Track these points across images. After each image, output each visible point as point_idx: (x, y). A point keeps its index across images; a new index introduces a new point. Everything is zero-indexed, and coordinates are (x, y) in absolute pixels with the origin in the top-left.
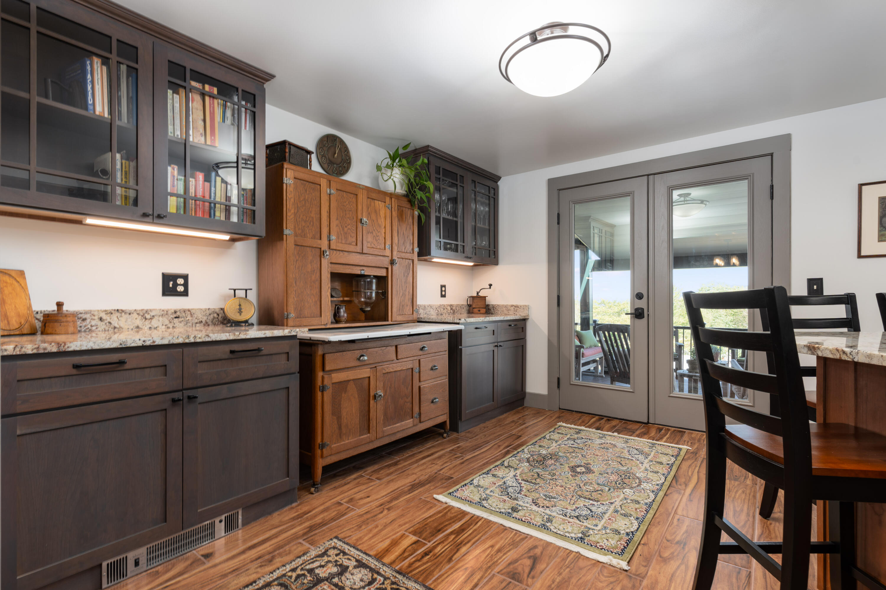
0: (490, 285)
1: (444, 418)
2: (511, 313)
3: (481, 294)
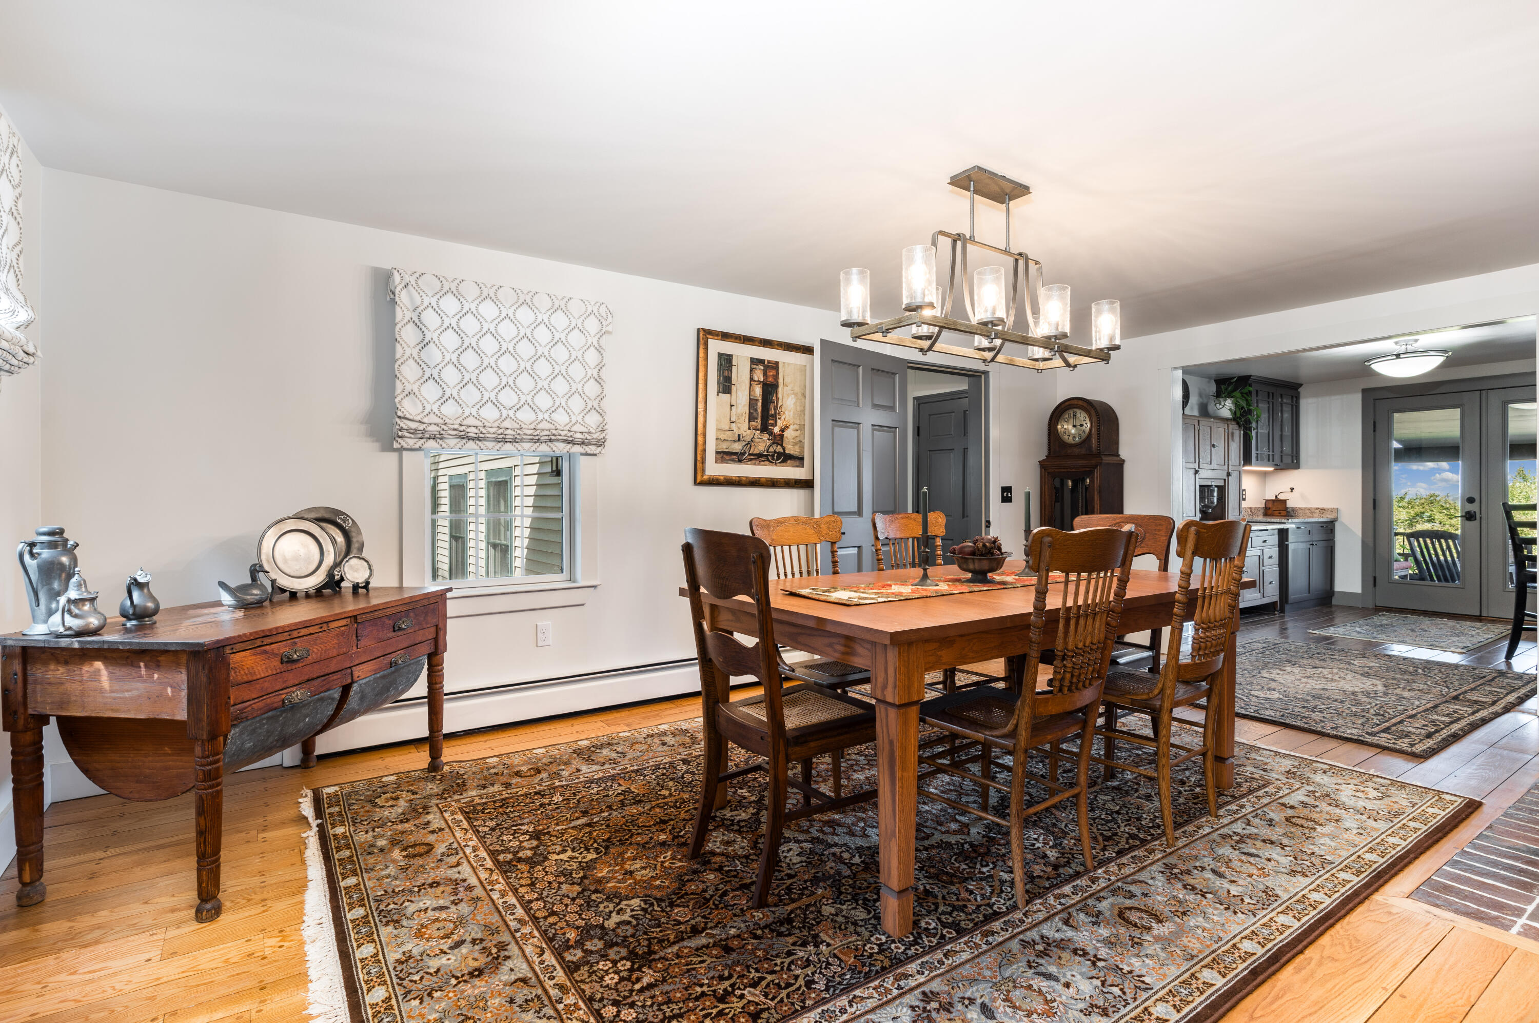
0: (1292, 489)
1: (1276, 598)
2: (1315, 515)
3: (1281, 497)
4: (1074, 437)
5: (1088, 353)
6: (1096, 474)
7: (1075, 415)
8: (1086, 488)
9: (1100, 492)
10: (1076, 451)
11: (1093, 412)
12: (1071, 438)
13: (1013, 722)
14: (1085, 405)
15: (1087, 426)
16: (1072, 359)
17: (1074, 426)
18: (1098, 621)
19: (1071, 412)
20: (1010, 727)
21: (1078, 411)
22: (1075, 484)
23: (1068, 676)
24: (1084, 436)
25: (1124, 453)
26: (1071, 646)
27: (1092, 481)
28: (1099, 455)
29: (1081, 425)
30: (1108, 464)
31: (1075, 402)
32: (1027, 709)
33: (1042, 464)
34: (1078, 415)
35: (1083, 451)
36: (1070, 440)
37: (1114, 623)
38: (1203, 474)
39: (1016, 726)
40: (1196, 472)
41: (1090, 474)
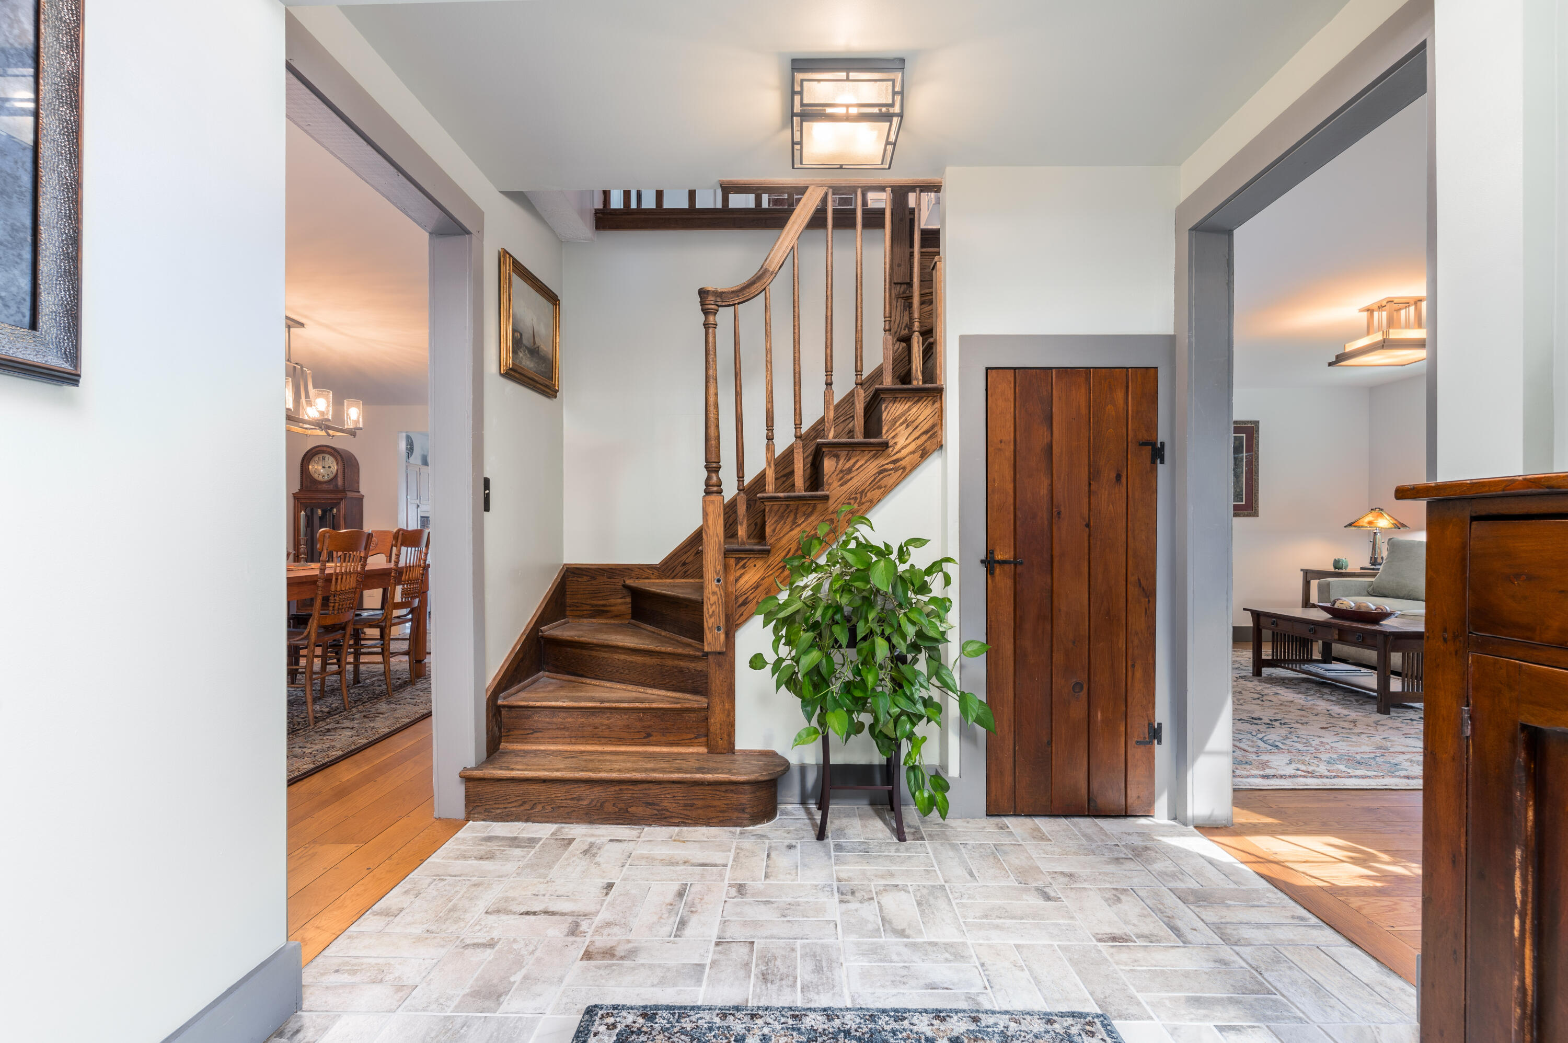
4: (323, 476)
5: (343, 431)
6: (342, 505)
7: (324, 459)
8: (334, 516)
9: (345, 519)
10: (325, 487)
11: (339, 458)
12: (321, 476)
13: (308, 630)
14: (333, 451)
15: (334, 468)
16: (331, 432)
17: (324, 467)
18: (352, 578)
19: (321, 456)
20: (305, 633)
21: (327, 456)
22: (324, 512)
23: (337, 604)
24: (332, 476)
25: (363, 489)
26: (338, 589)
27: (338, 511)
28: (344, 490)
29: (329, 467)
30: (352, 498)
31: (325, 449)
32: (315, 621)
33: (295, 496)
34: (326, 459)
35: (331, 487)
36: (320, 479)
37: (360, 580)
38: (423, 507)
39: (309, 632)
40: (418, 506)
41: (336, 504)
